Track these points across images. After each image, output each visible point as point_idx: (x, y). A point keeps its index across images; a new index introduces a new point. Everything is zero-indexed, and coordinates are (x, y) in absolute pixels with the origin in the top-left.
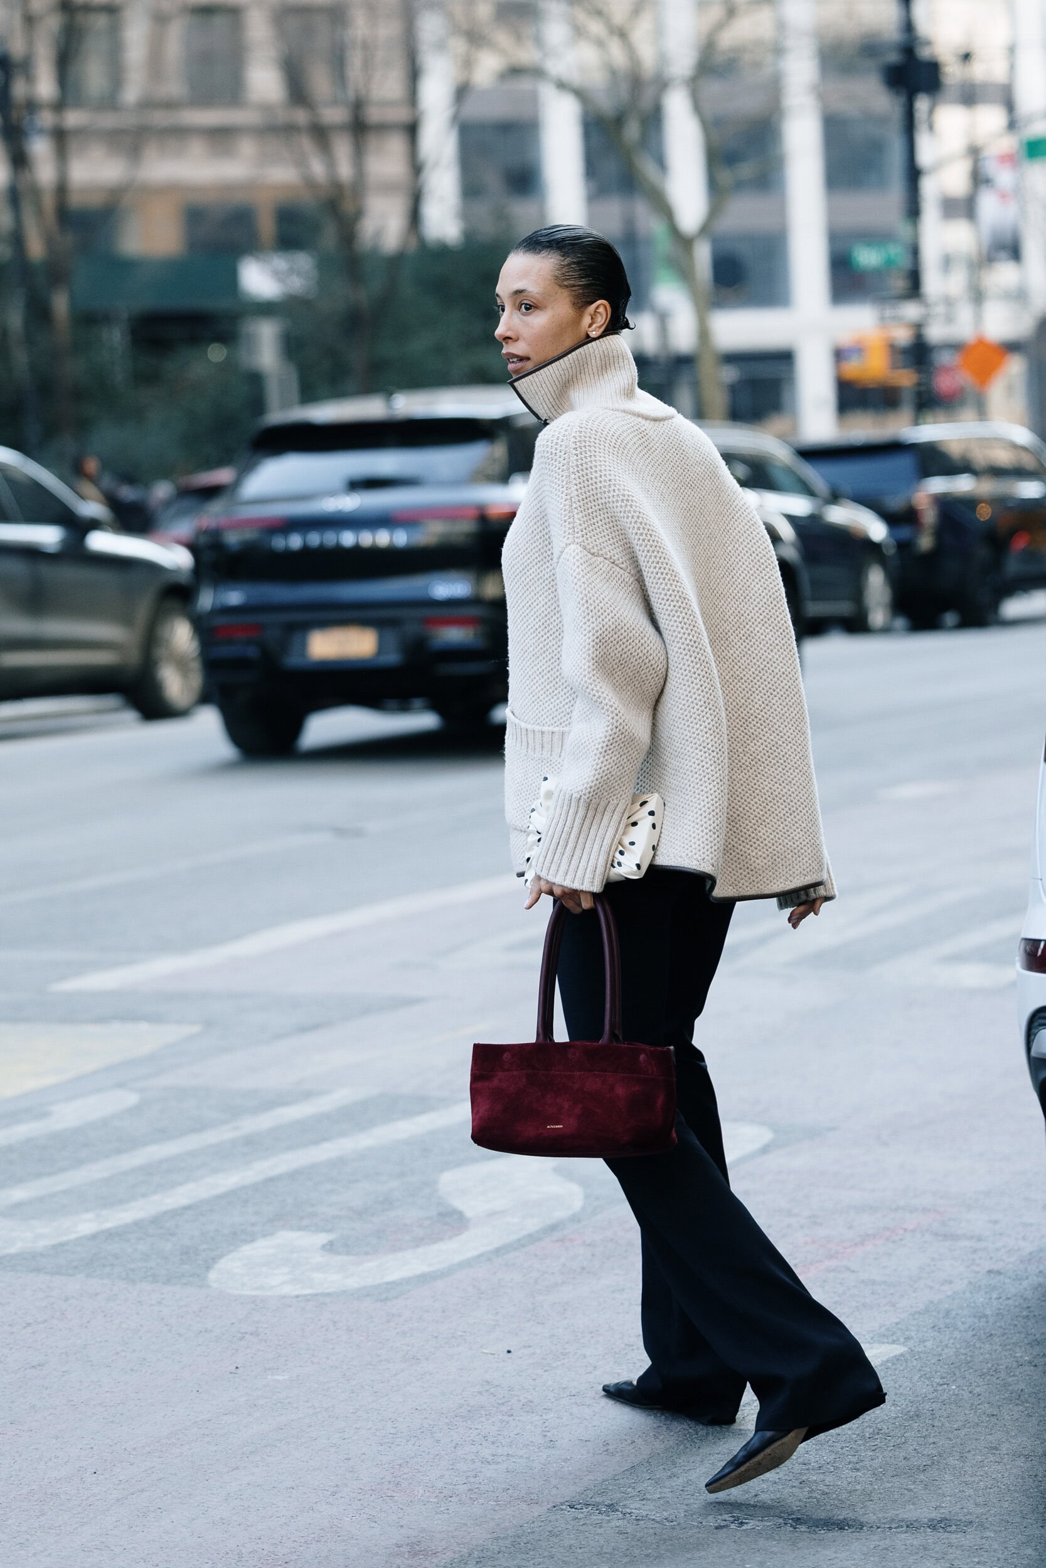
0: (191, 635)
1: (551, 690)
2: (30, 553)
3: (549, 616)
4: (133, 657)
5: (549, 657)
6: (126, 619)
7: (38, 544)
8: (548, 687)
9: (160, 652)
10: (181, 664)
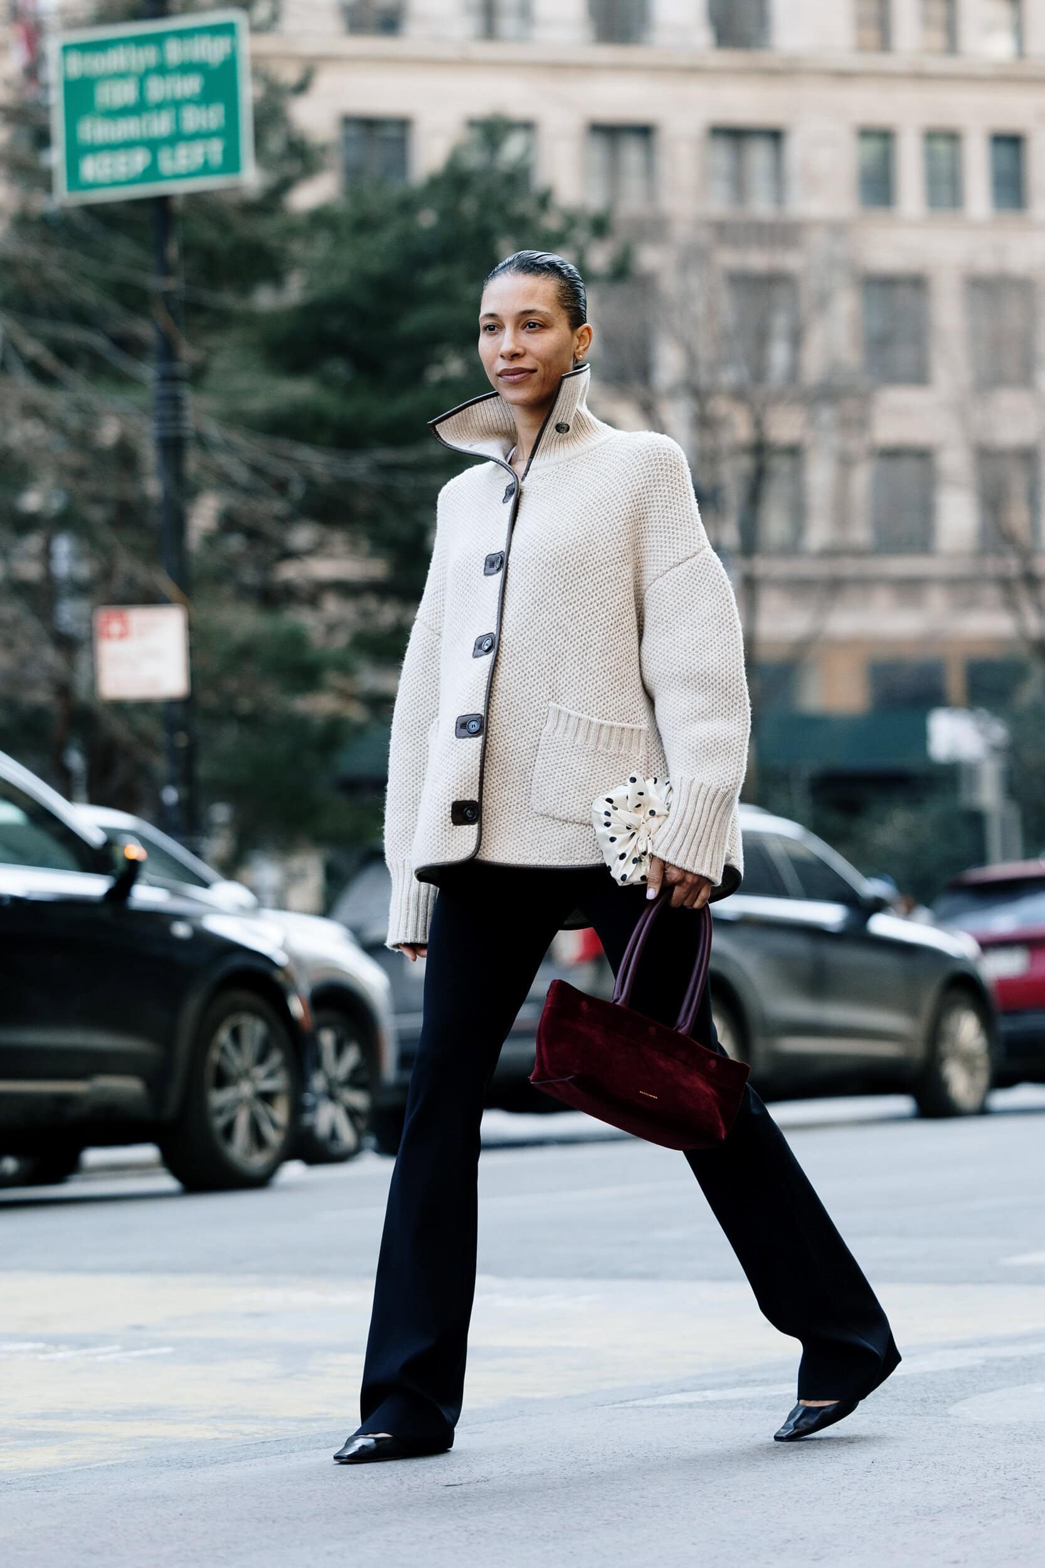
0: (977, 1032)
1: (618, 688)
2: (813, 932)
3: (622, 616)
4: (918, 1050)
5: (619, 655)
6: (911, 1009)
7: (823, 924)
8: (615, 684)
9: (945, 1047)
10: (968, 1060)
